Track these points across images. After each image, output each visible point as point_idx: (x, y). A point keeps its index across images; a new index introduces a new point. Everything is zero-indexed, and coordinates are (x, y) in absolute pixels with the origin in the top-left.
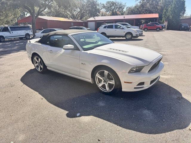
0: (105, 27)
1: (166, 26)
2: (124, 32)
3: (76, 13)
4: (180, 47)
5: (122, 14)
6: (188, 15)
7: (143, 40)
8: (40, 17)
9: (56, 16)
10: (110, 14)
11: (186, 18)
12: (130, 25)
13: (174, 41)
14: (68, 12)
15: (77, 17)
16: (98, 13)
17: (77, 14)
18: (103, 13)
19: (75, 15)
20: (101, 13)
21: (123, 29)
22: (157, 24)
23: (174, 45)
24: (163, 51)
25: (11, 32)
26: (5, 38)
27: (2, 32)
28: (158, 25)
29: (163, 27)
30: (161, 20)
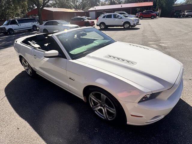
0: (104, 17)
1: (160, 14)
2: (122, 21)
3: (78, 3)
4: (179, 37)
5: (120, 3)
6: (178, 3)
7: (139, 29)
8: (45, 8)
9: (61, 7)
10: (108, 3)
11: (177, 5)
12: (128, 14)
13: (171, 30)
14: (71, 3)
15: (79, 7)
16: (98, 3)
17: (79, 5)
18: (102, 3)
19: (78, 6)
20: (100, 3)
21: (121, 18)
22: (151, 12)
23: (172, 35)
24: (163, 43)
25: (19, 24)
26: (14, 30)
27: (10, 24)
28: (153, 13)
29: (157, 14)
30: (155, 8)
